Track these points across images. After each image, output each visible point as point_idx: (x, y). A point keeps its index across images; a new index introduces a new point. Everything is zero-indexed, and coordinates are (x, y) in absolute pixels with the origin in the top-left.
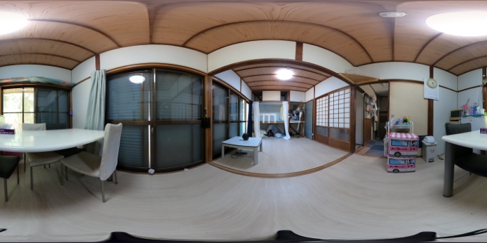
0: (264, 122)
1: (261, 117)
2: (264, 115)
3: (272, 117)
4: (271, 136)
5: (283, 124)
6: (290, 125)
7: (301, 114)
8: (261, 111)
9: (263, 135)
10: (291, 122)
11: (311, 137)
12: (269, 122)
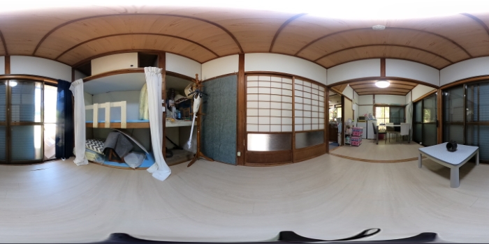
0: (95, 125)
1: (89, 113)
2: (95, 107)
3: (116, 111)
4: (112, 159)
5: (148, 130)
6: (166, 131)
7: (197, 102)
8: (91, 97)
9: (93, 156)
10: (168, 124)
11: (234, 160)
12: (107, 126)
